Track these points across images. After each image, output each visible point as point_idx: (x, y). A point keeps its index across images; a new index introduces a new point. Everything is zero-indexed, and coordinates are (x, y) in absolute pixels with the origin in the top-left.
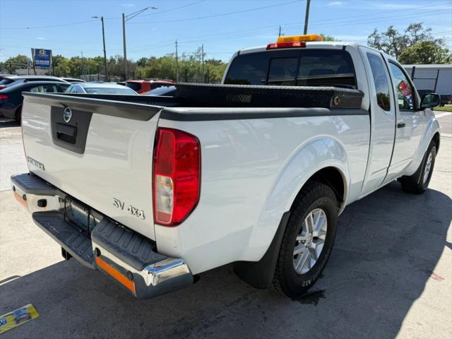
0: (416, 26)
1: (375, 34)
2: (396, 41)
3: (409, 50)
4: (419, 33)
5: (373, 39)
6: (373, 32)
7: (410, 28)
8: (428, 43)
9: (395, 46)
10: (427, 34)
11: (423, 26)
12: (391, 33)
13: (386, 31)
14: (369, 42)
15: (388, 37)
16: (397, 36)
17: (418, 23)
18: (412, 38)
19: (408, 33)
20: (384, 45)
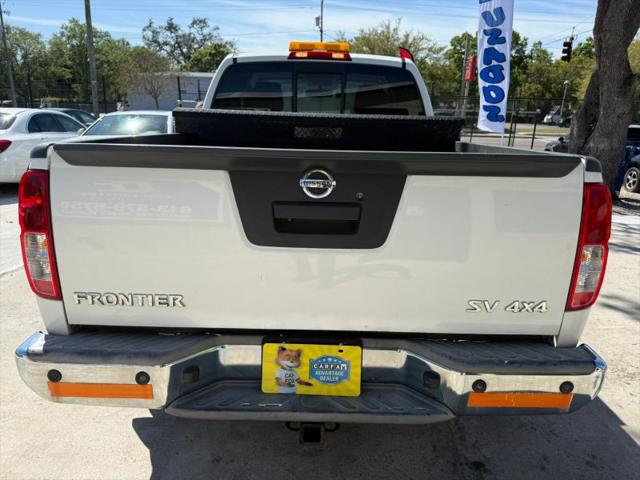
0: (201, 22)
1: (150, 26)
2: (179, 40)
3: (200, 53)
4: (206, 31)
5: (149, 34)
6: (148, 24)
7: (194, 23)
8: (220, 46)
9: (180, 47)
10: (215, 33)
11: (209, 22)
12: (171, 27)
13: (165, 24)
14: (144, 37)
15: (168, 33)
16: (180, 33)
17: (202, 18)
18: (199, 37)
19: (193, 30)
20: (166, 44)
